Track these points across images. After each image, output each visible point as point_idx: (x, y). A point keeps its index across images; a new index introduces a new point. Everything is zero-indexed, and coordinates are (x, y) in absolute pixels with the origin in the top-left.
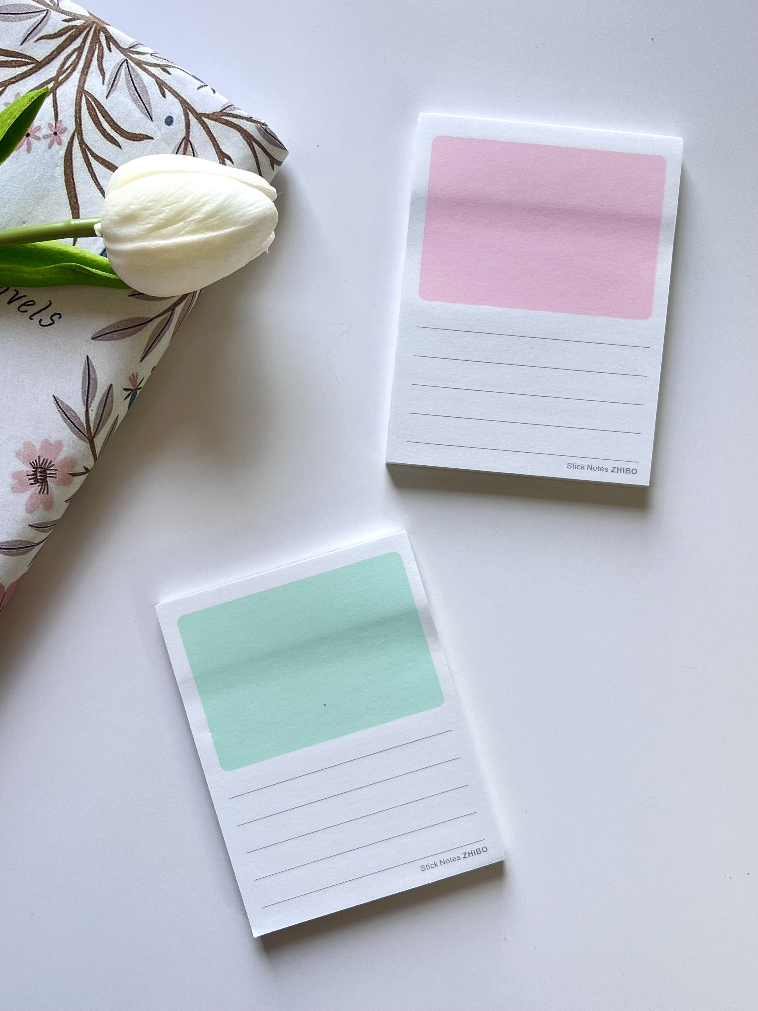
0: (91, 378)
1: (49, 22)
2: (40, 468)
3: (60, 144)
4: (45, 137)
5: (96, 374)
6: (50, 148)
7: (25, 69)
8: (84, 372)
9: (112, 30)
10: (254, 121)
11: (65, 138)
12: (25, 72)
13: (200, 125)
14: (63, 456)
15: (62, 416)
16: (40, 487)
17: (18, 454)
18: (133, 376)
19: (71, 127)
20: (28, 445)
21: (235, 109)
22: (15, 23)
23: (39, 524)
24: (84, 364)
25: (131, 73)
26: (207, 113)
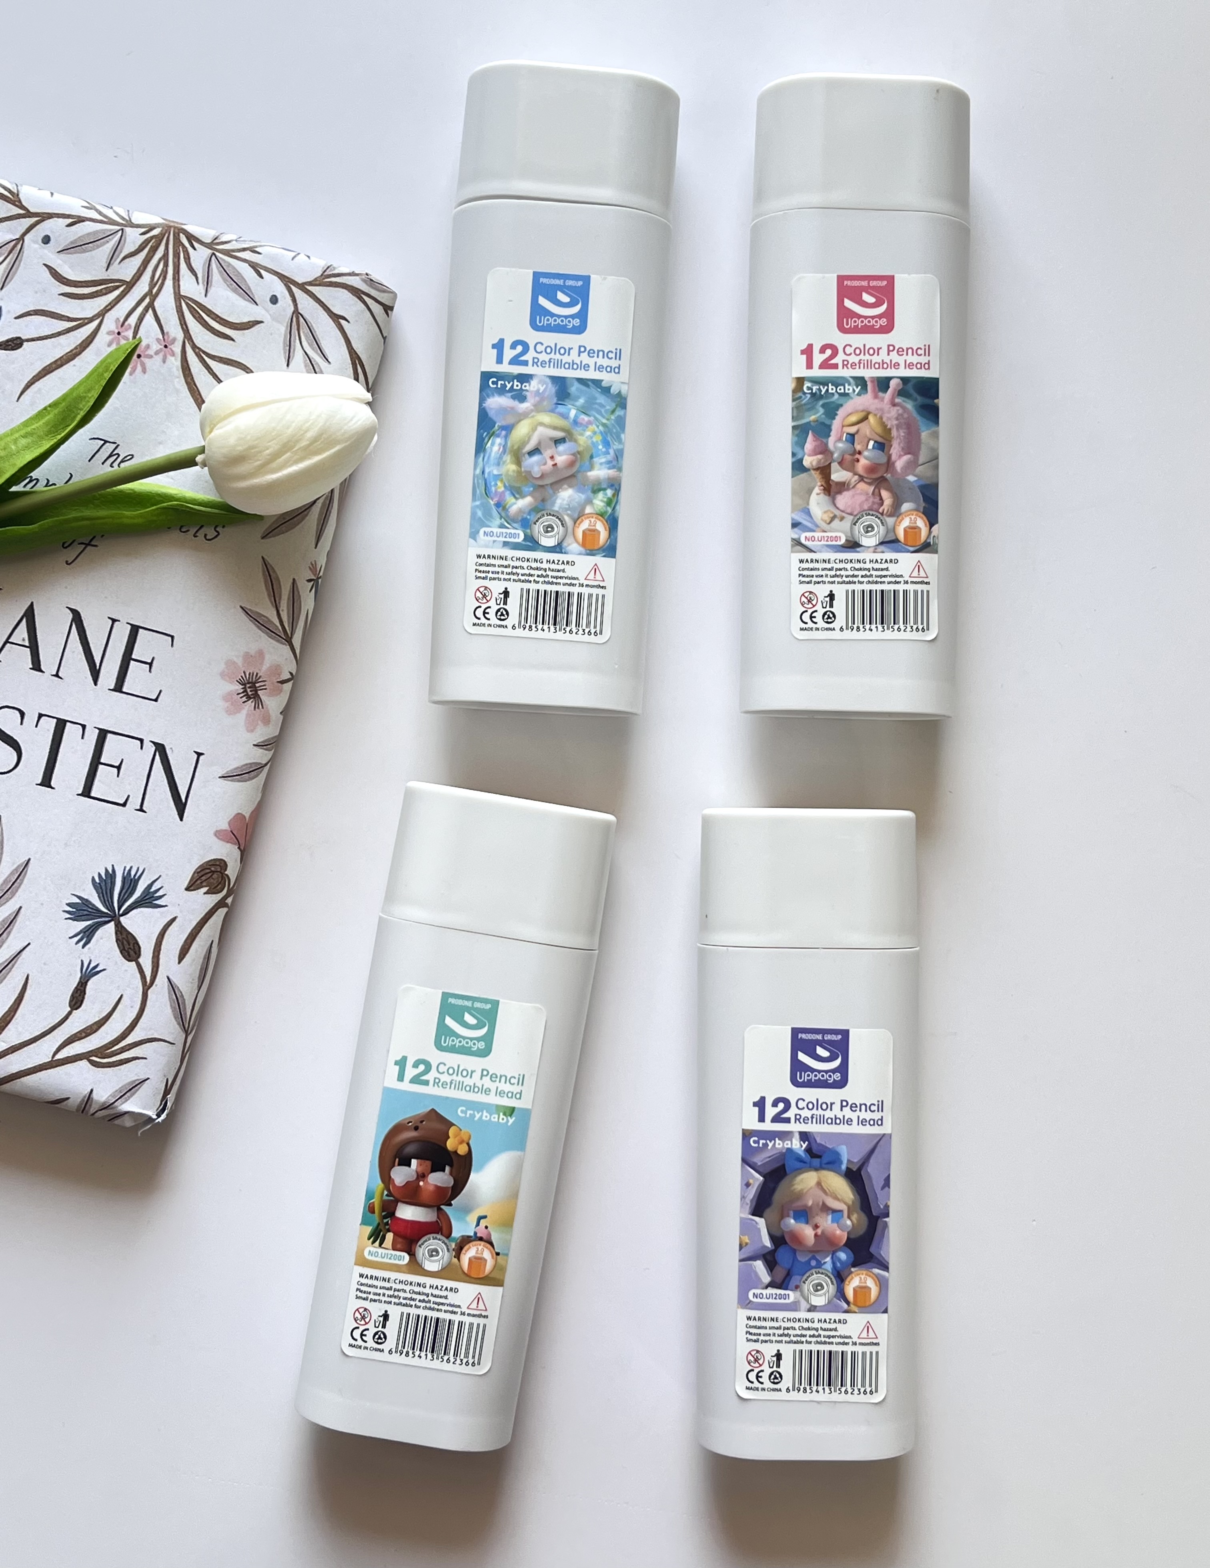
0: (272, 577)
1: (128, 240)
2: (249, 683)
3: (173, 354)
4: (157, 353)
5: (276, 574)
6: (164, 362)
7: (117, 293)
8: (264, 574)
9: (191, 229)
10: (357, 275)
11: (177, 348)
12: (118, 296)
13: (305, 295)
14: (268, 665)
15: (255, 624)
16: (253, 703)
17: (223, 675)
18: (312, 564)
19: (180, 336)
20: (230, 663)
21: (334, 268)
22: (93, 253)
23: (262, 742)
24: (261, 566)
25: (223, 265)
26: (309, 280)
